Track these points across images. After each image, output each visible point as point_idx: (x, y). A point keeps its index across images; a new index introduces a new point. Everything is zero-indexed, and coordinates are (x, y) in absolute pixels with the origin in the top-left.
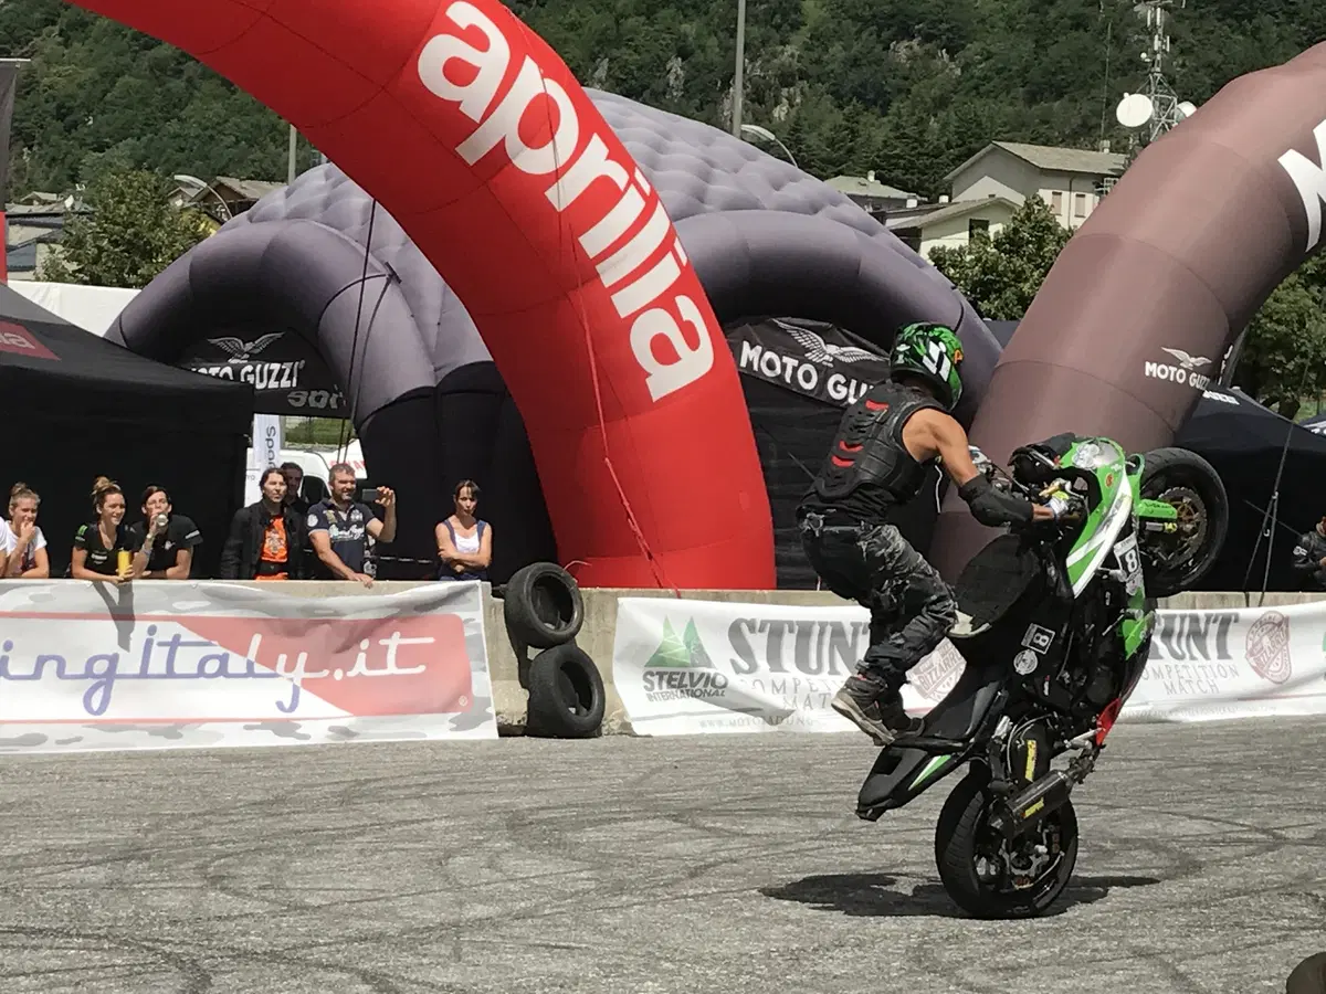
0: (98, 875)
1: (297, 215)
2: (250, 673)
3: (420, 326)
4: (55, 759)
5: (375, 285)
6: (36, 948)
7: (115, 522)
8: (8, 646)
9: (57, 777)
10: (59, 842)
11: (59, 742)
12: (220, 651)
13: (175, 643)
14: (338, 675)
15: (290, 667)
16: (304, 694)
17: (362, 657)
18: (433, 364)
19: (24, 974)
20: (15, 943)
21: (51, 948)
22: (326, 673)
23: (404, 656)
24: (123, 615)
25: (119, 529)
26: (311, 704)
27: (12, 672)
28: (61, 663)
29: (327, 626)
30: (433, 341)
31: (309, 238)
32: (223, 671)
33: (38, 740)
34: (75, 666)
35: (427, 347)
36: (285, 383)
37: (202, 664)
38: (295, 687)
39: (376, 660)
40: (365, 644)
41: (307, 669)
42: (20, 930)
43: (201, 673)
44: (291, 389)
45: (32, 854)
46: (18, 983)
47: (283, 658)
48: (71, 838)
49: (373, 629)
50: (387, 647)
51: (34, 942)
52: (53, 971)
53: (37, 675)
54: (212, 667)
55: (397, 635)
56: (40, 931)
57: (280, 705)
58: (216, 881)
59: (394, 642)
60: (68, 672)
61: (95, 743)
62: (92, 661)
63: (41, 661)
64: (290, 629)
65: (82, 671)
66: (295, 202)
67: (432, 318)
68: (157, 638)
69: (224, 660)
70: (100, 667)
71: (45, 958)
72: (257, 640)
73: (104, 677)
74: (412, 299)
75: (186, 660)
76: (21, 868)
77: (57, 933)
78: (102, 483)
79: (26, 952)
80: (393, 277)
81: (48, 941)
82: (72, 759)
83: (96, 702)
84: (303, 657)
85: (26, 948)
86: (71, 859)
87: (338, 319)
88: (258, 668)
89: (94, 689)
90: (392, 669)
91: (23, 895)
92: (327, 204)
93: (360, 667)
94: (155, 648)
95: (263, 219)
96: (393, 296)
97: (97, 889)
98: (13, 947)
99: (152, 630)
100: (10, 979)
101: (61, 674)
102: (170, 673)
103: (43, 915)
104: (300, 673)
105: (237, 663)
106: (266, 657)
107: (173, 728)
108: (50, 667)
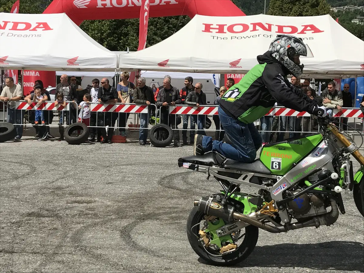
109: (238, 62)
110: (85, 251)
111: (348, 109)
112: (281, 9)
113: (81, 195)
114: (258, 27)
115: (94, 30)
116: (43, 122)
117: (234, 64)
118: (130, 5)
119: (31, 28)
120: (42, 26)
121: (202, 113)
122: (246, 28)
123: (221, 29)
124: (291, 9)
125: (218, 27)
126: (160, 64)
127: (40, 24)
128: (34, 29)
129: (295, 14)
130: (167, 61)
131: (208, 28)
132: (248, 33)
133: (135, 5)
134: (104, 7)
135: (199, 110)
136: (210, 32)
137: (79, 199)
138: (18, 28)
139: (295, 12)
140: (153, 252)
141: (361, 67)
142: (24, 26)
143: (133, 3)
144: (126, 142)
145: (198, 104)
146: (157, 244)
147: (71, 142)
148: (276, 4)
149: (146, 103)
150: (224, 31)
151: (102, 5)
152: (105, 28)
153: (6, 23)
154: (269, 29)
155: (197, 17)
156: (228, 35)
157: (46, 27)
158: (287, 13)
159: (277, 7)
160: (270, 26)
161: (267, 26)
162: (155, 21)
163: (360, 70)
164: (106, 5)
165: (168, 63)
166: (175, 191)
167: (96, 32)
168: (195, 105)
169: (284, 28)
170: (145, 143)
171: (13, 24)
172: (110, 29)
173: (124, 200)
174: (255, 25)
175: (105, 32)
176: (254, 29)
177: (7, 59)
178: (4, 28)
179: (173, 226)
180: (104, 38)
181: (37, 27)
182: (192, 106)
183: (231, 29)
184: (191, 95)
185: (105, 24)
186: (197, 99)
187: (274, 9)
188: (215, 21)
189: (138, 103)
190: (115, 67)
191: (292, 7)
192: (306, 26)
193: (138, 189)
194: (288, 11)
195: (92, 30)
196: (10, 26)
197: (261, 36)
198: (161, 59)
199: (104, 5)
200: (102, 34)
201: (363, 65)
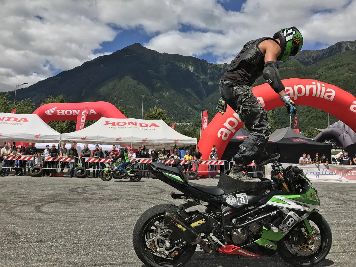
0: (326, 192)
1: (334, 127)
2: (335, 174)
3: (351, 138)
5: (345, 134)
7: (317, 158)
11: (314, 181)
12: (332, 172)
13: (326, 171)
14: (346, 175)
15: (340, 174)
16: (342, 177)
17: (349, 173)
18: (353, 141)
22: (344, 175)
23: (354, 173)
24: (318, 168)
25: (318, 158)
26: (343, 178)
27: (308, 173)
28: (313, 173)
29: (344, 170)
30: (353, 139)
31: (336, 129)
32: (332, 174)
34: (315, 173)
35: (352, 140)
36: (334, 145)
37: (329, 173)
38: (341, 176)
39: (351, 173)
40: (349, 172)
41: (342, 174)
43: (329, 174)
44: (335, 146)
47: (339, 173)
49: (350, 170)
50: (352, 172)
53: (311, 174)
54: (331, 174)
55: (353, 171)
57: (339, 178)
58: (341, 194)
59: (353, 172)
61: (318, 181)
62: (317, 173)
63: (311, 172)
64: (340, 170)
65: (316, 174)
66: (334, 126)
67: (353, 137)
68: (324, 170)
69: (332, 173)
70: (318, 173)
72: (336, 171)
73: (318, 174)
74: (350, 135)
75: (327, 173)
78: (317, 154)
80: (347, 133)
83: (318, 177)
84: (342, 173)
87: (341, 138)
88: (336, 174)
89: (317, 175)
90: (353, 175)
92: (338, 126)
93: (349, 174)
94: (324, 171)
95: (330, 128)
96: (347, 135)
97: (327, 194)
99: (323, 170)
101: (313, 174)
102: (326, 174)
104: (341, 175)
105: (334, 173)
106: (337, 173)
107: (327, 180)
108: (312, 173)
109: (120, 138)
110: (11, 214)
113: (24, 195)
114: (130, 124)
115: (58, 127)
116: (19, 166)
117: (118, 139)
118: (74, 114)
119: (17, 121)
120: (23, 119)
121: (101, 161)
122: (125, 124)
123: (113, 124)
125: (112, 123)
126: (82, 139)
127: (22, 118)
128: (19, 121)
130: (86, 137)
131: (107, 123)
132: (126, 126)
133: (76, 114)
134: (61, 115)
135: (100, 160)
136: (108, 125)
137: (22, 196)
138: (10, 120)
140: (47, 213)
142: (13, 119)
143: (75, 113)
144: (63, 176)
145: (100, 157)
146: (52, 210)
147: (33, 176)
149: (73, 157)
150: (115, 125)
151: (60, 114)
152: (64, 126)
153: (4, 118)
154: (136, 125)
155: (102, 118)
156: (117, 126)
157: (26, 120)
160: (136, 123)
161: (135, 123)
162: (89, 123)
164: (62, 114)
165: (86, 138)
166: (75, 193)
167: (59, 128)
168: (98, 158)
169: (142, 125)
170: (72, 176)
171: (8, 118)
172: (67, 127)
173: (46, 196)
174: (129, 123)
175: (64, 128)
176: (129, 124)
177: (2, 135)
178: (3, 120)
179: (66, 204)
180: (63, 131)
181: (21, 120)
182: (96, 158)
183: (118, 124)
184: (97, 153)
185: (64, 124)
186: (100, 155)
188: (111, 120)
189: (69, 157)
190: (60, 139)
192: (152, 124)
193: (57, 192)
195: (57, 127)
196: (6, 119)
197: (132, 128)
198: (83, 136)
199: (61, 114)
200: (62, 129)
201: (175, 141)
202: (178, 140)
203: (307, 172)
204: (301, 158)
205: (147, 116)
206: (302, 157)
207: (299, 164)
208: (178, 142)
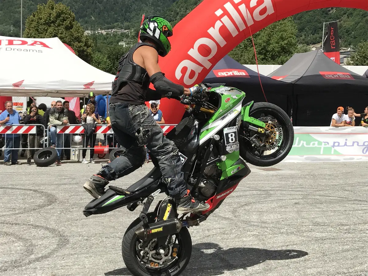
4: (356, 163)
6: (360, 204)
8: (346, 140)
9: (357, 167)
10: (361, 181)
11: (357, 159)
19: (359, 210)
20: (356, 203)
21: (364, 204)
27: (347, 145)
28: (358, 143)
33: (353, 159)
42: (357, 200)
45: (355, 183)
46: (358, 212)
48: (363, 180)
51: (360, 203)
52: (366, 210)
53: (353, 145)
56: (361, 200)
60: (359, 145)
61: (364, 159)
65: (362, 144)
70: (366, 144)
71: (363, 207)
76: (354, 186)
77: (364, 201)
79: (359, 205)
81: (363, 203)
82: (360, 163)
83: (365, 151)
85: (359, 204)
86: (364, 185)
89: (365, 148)
91: (355, 192)
98: (356, 204)
100: (357, 211)
101: (358, 145)
103: (361, 197)
108: (356, 144)
111: (71, 126)
112: (37, 30)
124: (47, 30)
129: (50, 35)
139: (50, 34)
141: (84, 87)
148: (32, 25)
158: (42, 34)
159: (33, 28)
163: (83, 89)
187: (30, 29)
191: (47, 28)
194: (43, 32)
201: (85, 85)
202: (91, 84)
203: (346, 143)
204: (335, 116)
205: (32, 21)
206: (336, 113)
207: (331, 127)
208: (92, 87)
